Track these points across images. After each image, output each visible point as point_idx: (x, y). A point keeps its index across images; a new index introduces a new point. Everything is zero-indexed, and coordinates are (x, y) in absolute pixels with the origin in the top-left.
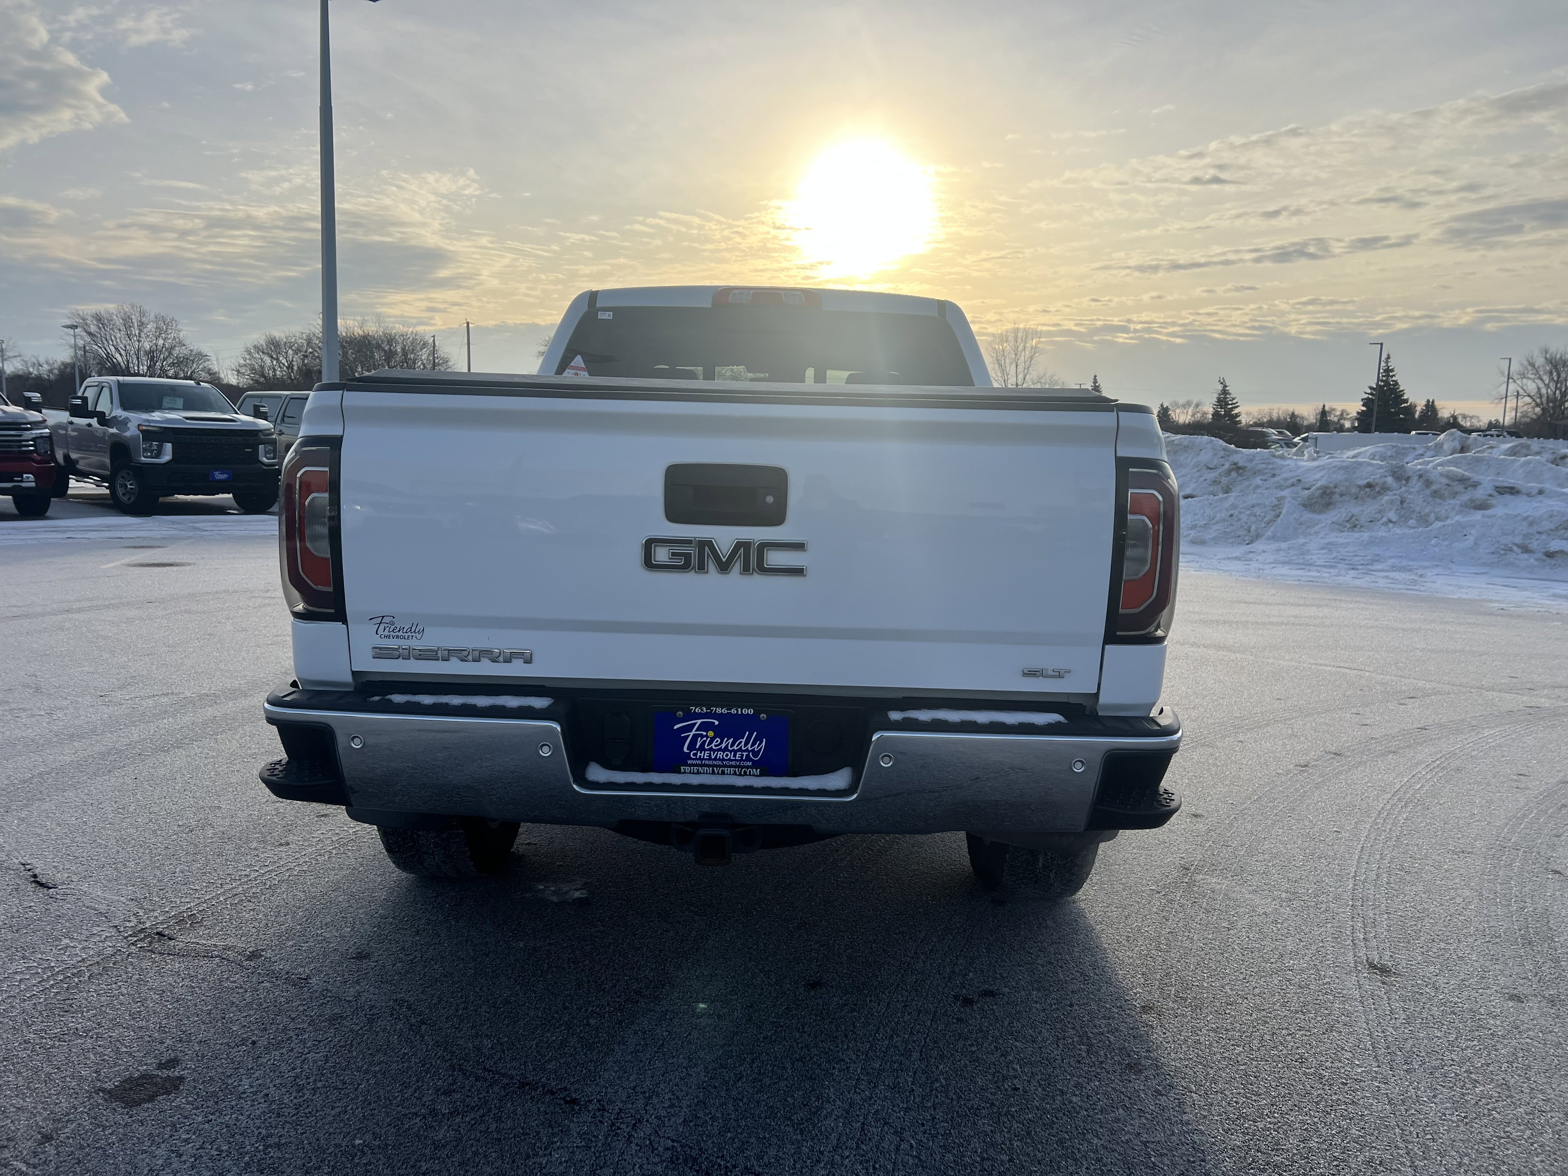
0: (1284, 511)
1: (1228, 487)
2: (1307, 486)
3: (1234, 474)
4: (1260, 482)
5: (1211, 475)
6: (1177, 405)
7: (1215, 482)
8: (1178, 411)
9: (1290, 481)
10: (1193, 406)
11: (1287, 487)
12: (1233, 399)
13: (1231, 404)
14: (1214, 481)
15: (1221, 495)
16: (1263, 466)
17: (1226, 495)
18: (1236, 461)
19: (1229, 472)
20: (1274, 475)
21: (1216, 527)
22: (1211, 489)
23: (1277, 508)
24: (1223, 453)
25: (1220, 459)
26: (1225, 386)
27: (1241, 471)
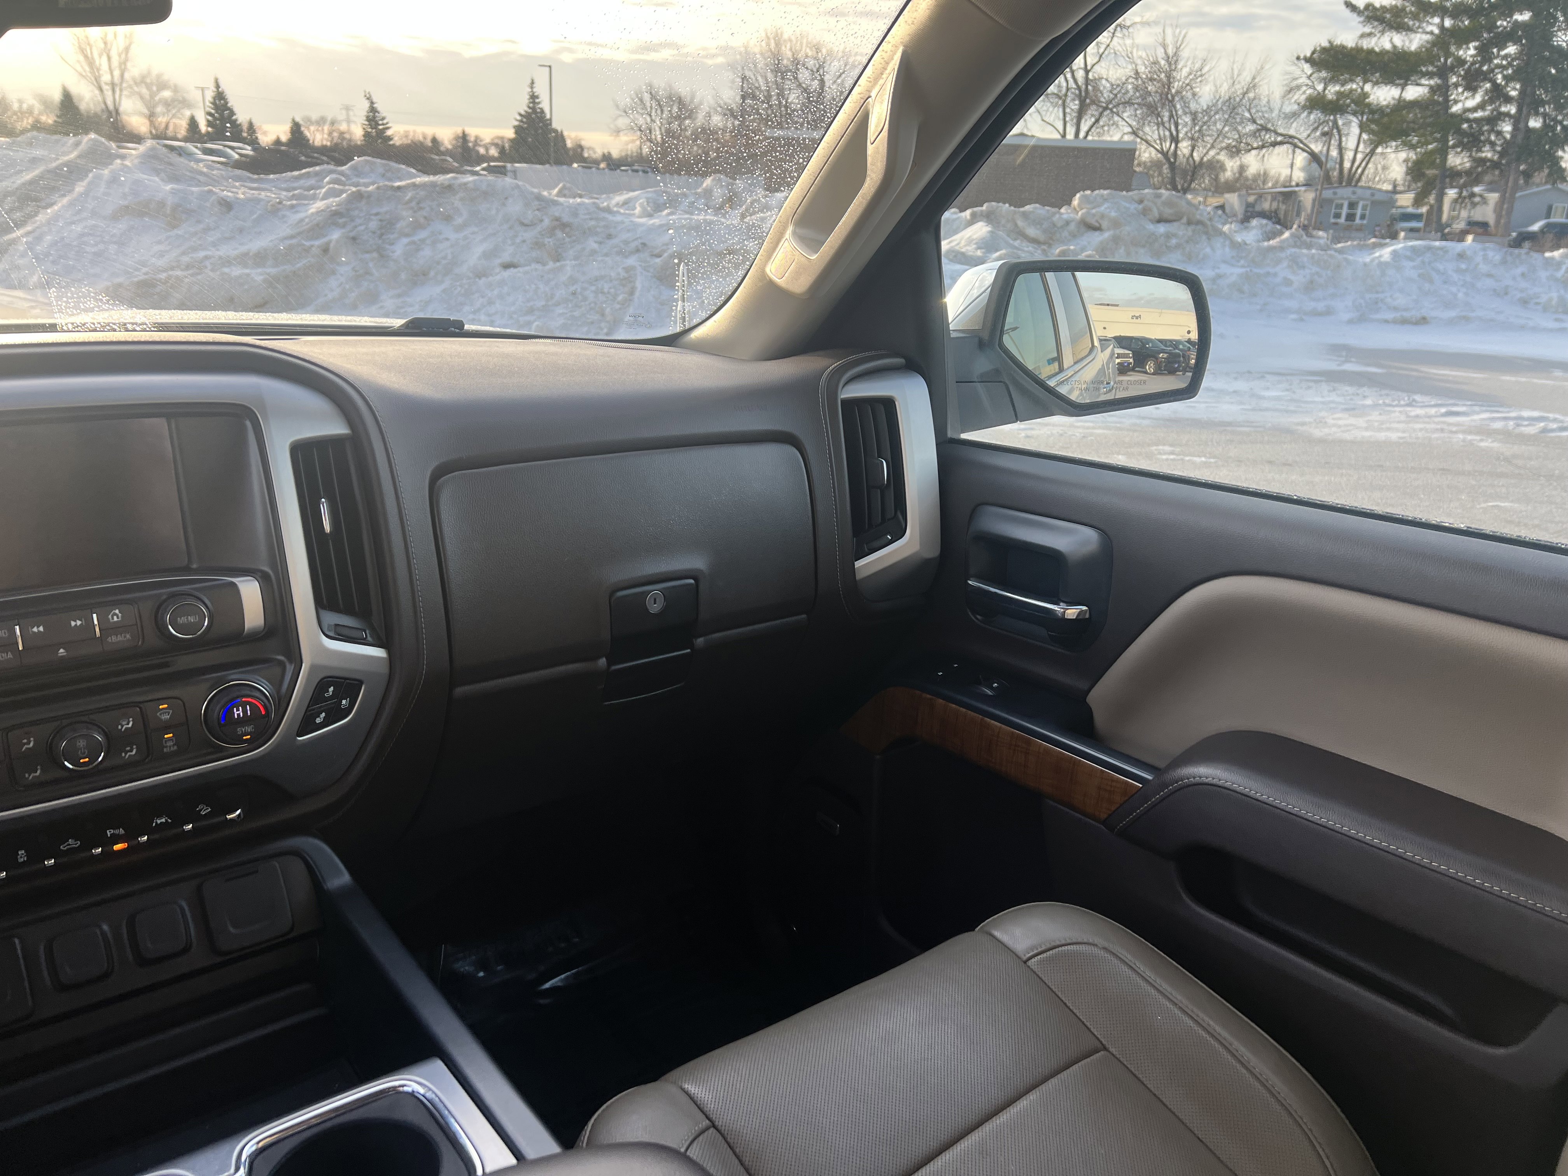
0: (638, 285)
1: (556, 252)
2: (656, 251)
3: (559, 234)
4: (595, 246)
5: (529, 235)
6: (309, 120)
7: (538, 245)
8: (312, 128)
9: (633, 245)
10: (328, 123)
11: (632, 253)
12: (383, 119)
13: (383, 124)
14: (537, 243)
15: (551, 265)
16: (593, 223)
17: (558, 264)
18: (557, 214)
19: (551, 232)
20: (609, 237)
21: (560, 310)
22: (534, 254)
23: (628, 280)
24: (537, 203)
25: (537, 212)
26: (372, 103)
27: (567, 230)
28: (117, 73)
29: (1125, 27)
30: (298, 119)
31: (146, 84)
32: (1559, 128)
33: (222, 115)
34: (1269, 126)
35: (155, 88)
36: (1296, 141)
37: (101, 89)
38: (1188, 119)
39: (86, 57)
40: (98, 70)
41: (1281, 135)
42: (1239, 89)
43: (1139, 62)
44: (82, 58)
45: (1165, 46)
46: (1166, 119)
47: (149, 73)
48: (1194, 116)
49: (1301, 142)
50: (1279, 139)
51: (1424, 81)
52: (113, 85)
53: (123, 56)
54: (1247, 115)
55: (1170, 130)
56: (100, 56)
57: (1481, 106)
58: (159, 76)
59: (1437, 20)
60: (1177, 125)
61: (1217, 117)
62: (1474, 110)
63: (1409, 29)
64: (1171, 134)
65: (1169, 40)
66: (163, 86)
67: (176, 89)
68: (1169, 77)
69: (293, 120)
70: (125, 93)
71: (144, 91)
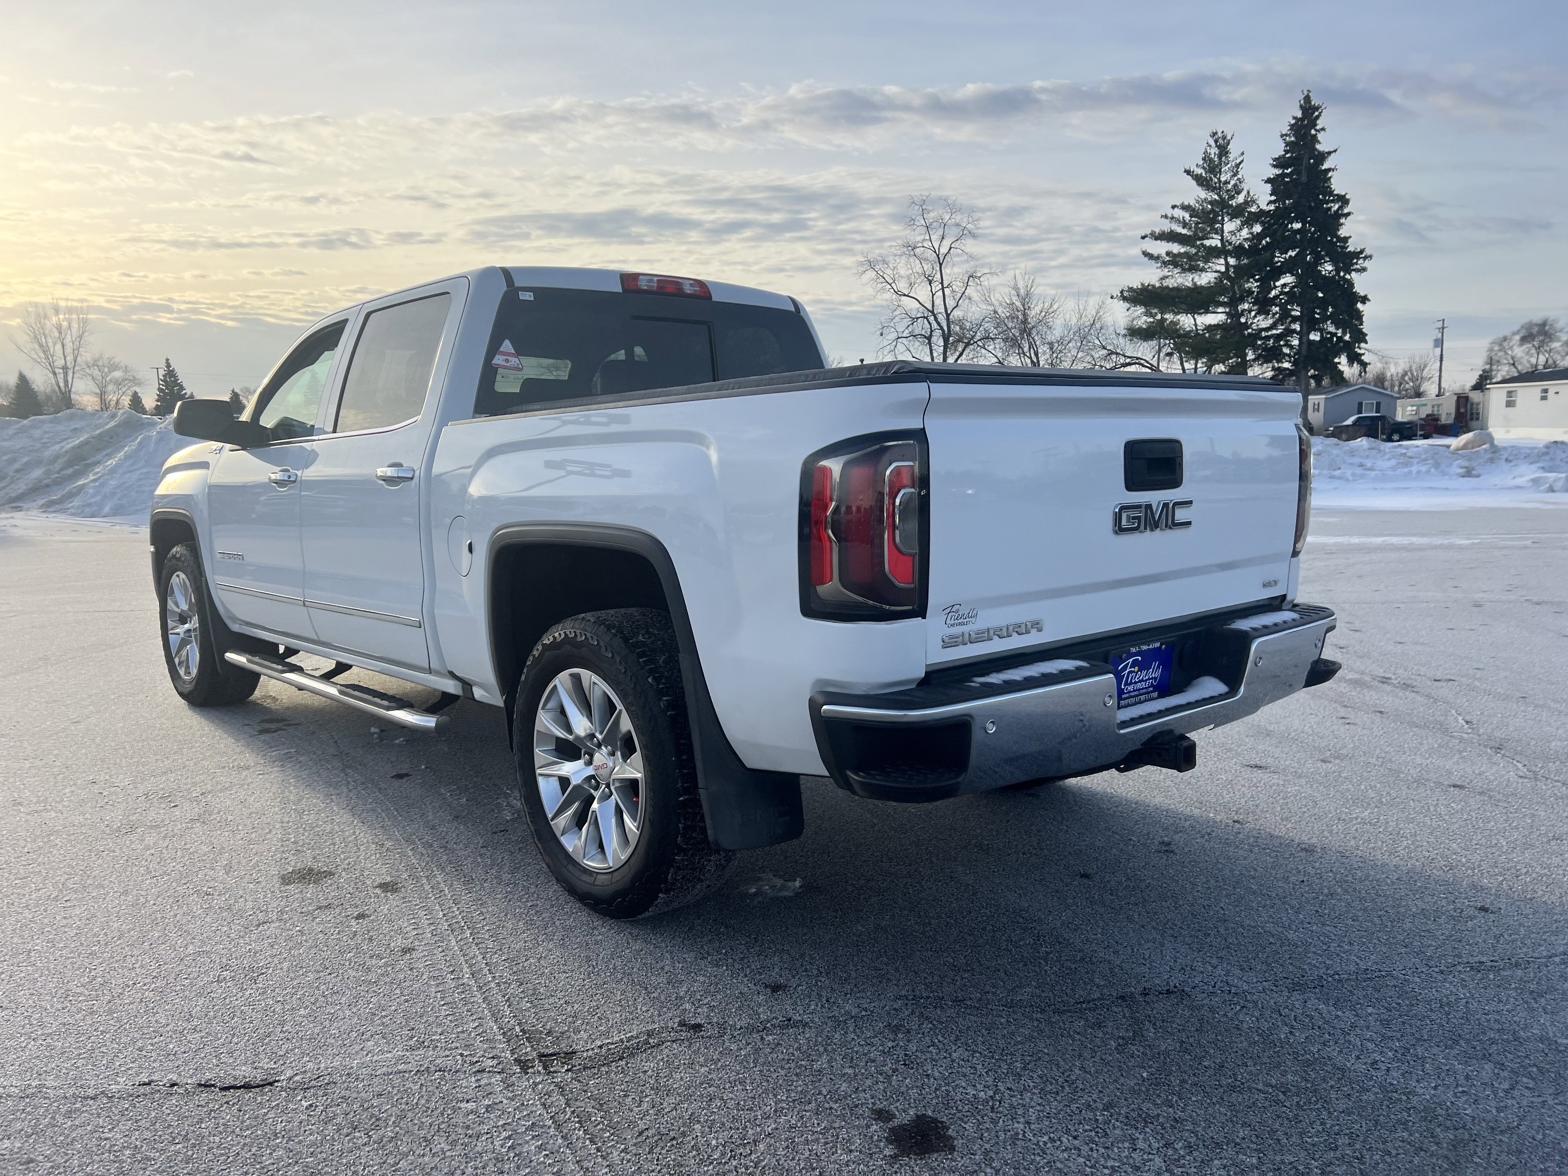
28: (70, 358)
29: (976, 277)
30: (237, 390)
31: (98, 366)
32: (1335, 339)
33: (172, 391)
34: (1118, 351)
35: (106, 370)
36: (1142, 361)
37: (55, 374)
38: (1046, 348)
39: (41, 345)
40: (52, 356)
41: (1129, 357)
42: (1087, 321)
43: (996, 303)
44: (37, 346)
45: (1016, 288)
46: (1026, 349)
47: (101, 357)
48: (1051, 345)
49: (1148, 362)
50: (1128, 360)
51: (1220, 309)
52: (65, 368)
53: (77, 343)
54: (1097, 342)
55: (1030, 358)
56: (55, 344)
57: (1273, 326)
58: (110, 359)
59: (1222, 261)
60: (1036, 354)
61: (1070, 345)
62: (1267, 329)
63: (1203, 270)
64: (1032, 362)
65: (1021, 284)
66: (114, 367)
67: (126, 370)
68: (1025, 315)
69: (233, 391)
70: (76, 375)
71: (96, 373)
